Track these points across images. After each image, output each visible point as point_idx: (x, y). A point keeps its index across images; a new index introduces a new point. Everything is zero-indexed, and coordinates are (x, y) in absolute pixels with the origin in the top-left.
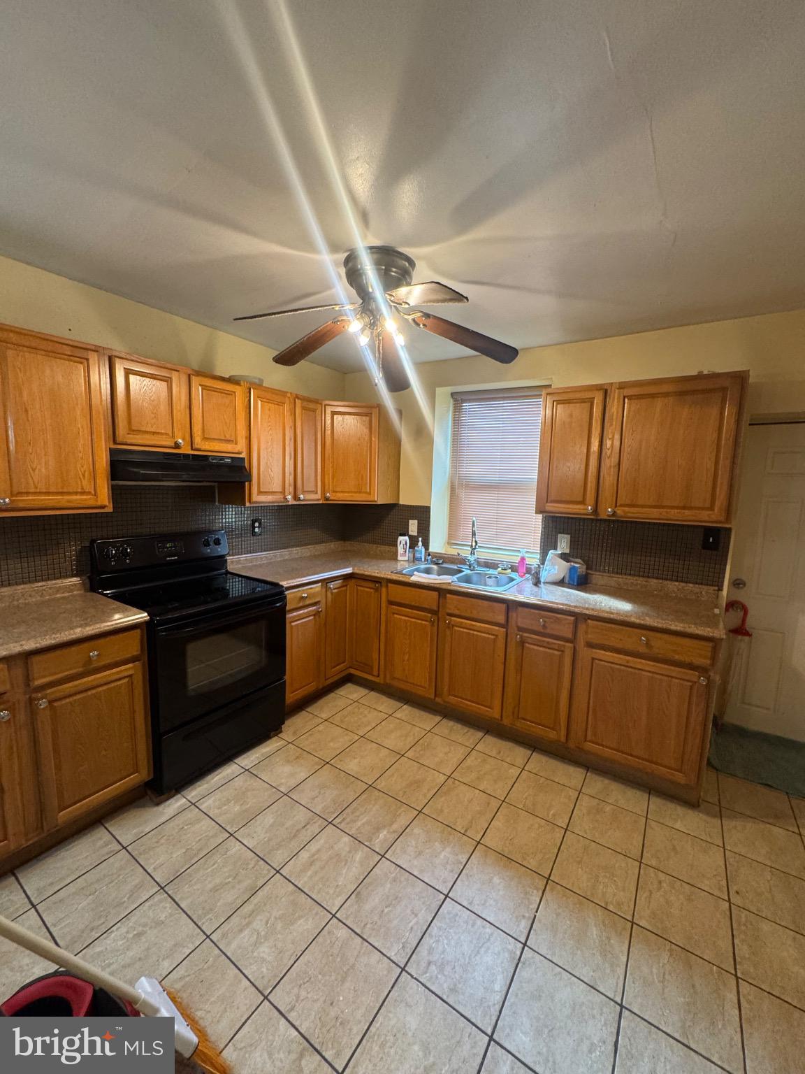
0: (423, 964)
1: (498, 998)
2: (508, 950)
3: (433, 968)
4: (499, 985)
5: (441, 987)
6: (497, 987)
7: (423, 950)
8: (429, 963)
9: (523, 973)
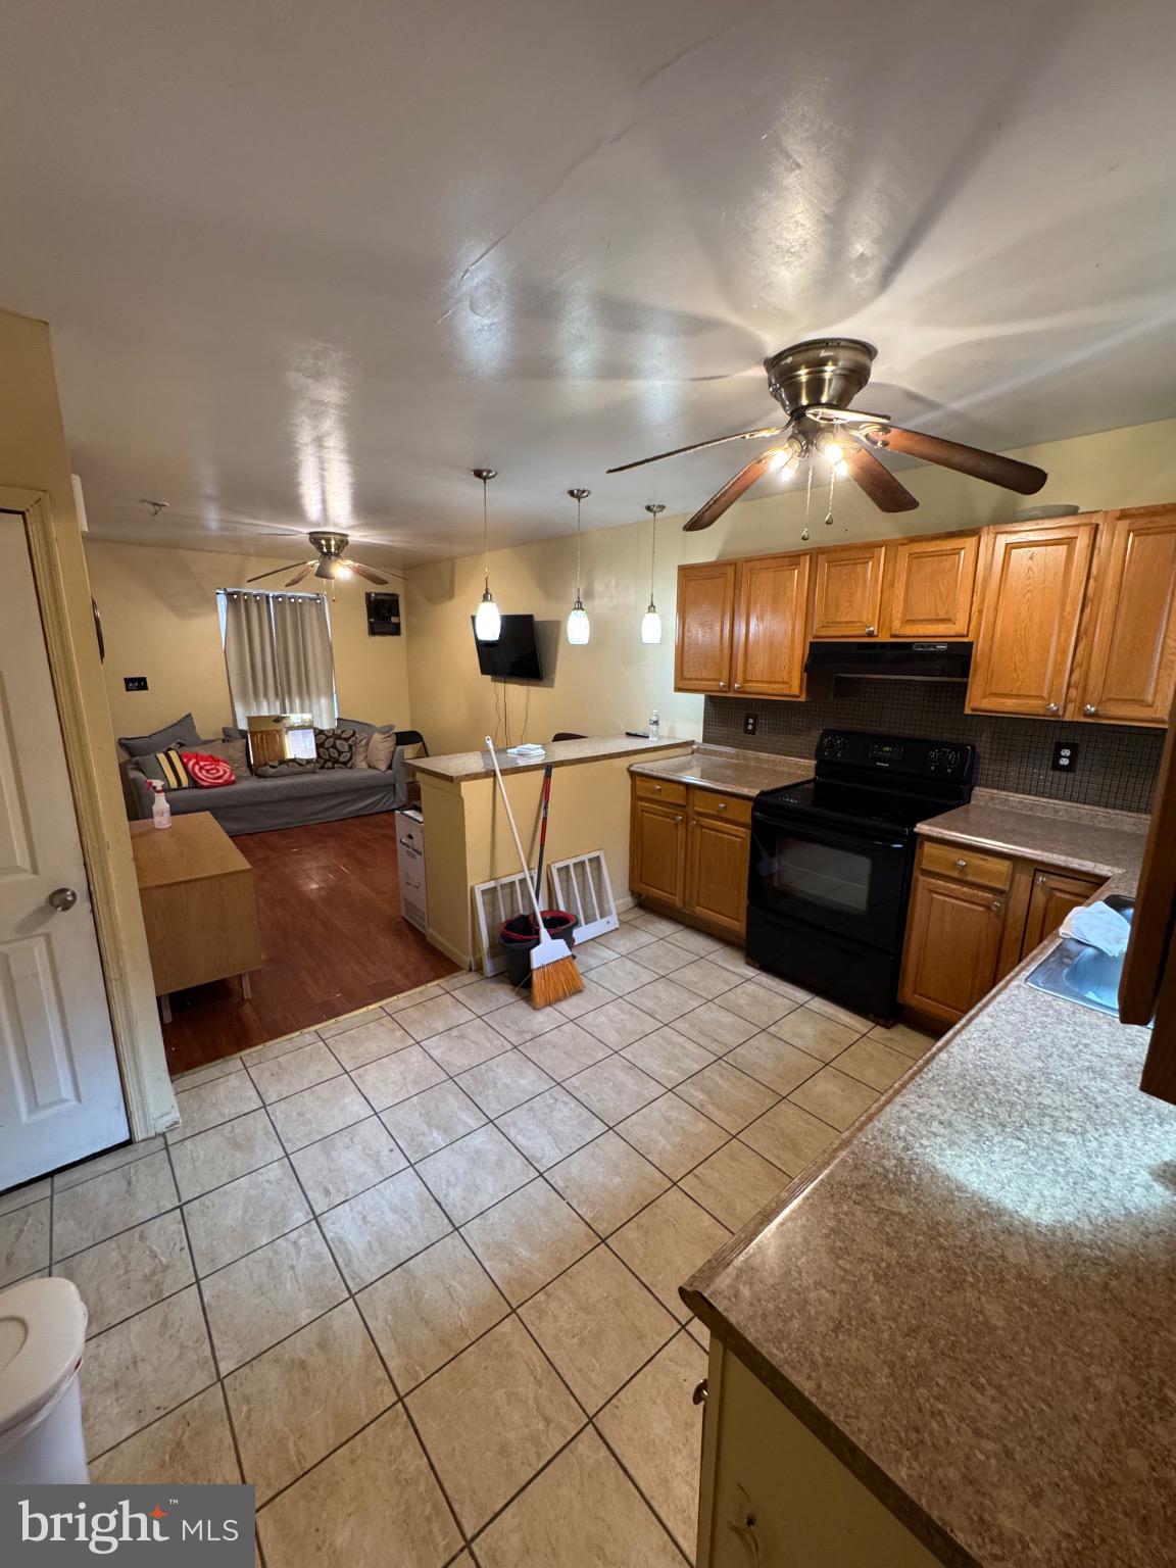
0: (557, 1096)
1: (512, 1134)
2: (542, 1158)
3: (552, 1101)
4: (520, 1140)
5: (536, 1103)
6: (518, 1137)
7: (567, 1098)
8: (556, 1100)
9: (519, 1162)
